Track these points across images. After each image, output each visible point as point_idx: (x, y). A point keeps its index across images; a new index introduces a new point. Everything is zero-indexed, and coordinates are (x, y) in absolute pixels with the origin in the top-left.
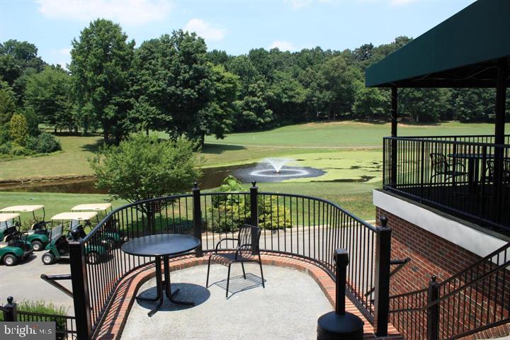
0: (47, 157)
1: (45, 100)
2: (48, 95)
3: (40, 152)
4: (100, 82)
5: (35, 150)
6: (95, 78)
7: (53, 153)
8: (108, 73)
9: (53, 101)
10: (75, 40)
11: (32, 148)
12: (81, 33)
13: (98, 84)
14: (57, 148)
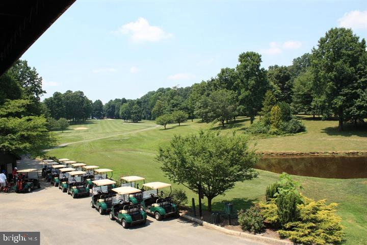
0: (292, 136)
1: (304, 94)
2: (306, 91)
3: (288, 133)
4: (330, 79)
5: (285, 131)
6: (326, 76)
7: (297, 134)
8: (337, 71)
9: (310, 95)
10: (314, 49)
11: (284, 130)
12: (319, 42)
13: (329, 80)
14: (302, 130)
